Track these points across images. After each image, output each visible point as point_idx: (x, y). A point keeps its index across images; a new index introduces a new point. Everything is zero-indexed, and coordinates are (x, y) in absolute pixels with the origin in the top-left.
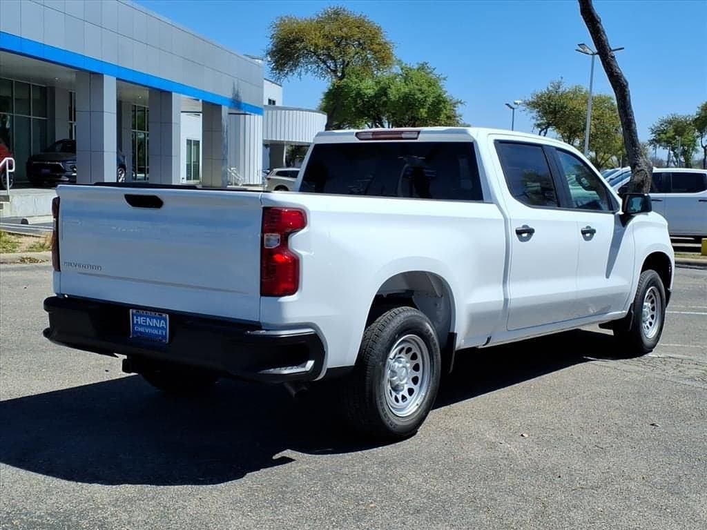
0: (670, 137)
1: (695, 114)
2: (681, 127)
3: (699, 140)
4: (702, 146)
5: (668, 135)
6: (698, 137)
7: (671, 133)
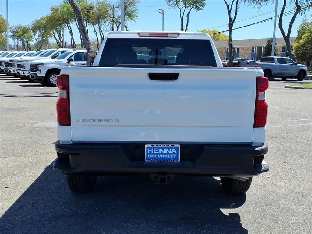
0: (20, 35)
1: (31, 24)
2: (25, 30)
3: (33, 36)
4: (35, 39)
5: (19, 33)
6: (33, 35)
7: (21, 33)
